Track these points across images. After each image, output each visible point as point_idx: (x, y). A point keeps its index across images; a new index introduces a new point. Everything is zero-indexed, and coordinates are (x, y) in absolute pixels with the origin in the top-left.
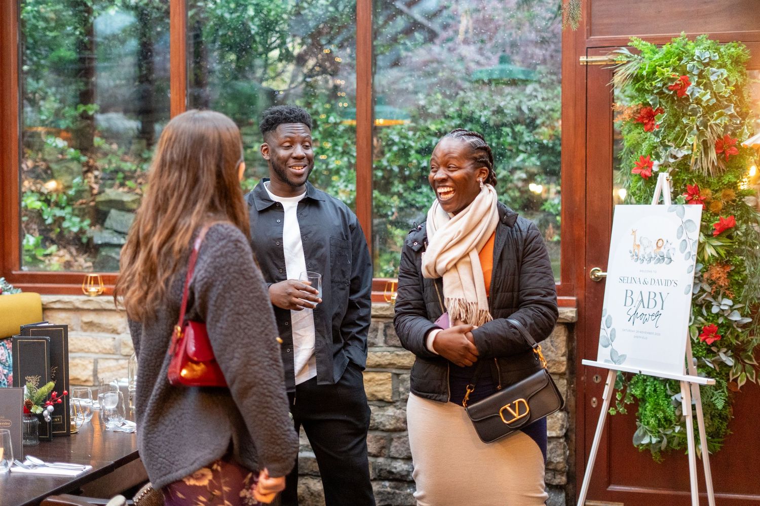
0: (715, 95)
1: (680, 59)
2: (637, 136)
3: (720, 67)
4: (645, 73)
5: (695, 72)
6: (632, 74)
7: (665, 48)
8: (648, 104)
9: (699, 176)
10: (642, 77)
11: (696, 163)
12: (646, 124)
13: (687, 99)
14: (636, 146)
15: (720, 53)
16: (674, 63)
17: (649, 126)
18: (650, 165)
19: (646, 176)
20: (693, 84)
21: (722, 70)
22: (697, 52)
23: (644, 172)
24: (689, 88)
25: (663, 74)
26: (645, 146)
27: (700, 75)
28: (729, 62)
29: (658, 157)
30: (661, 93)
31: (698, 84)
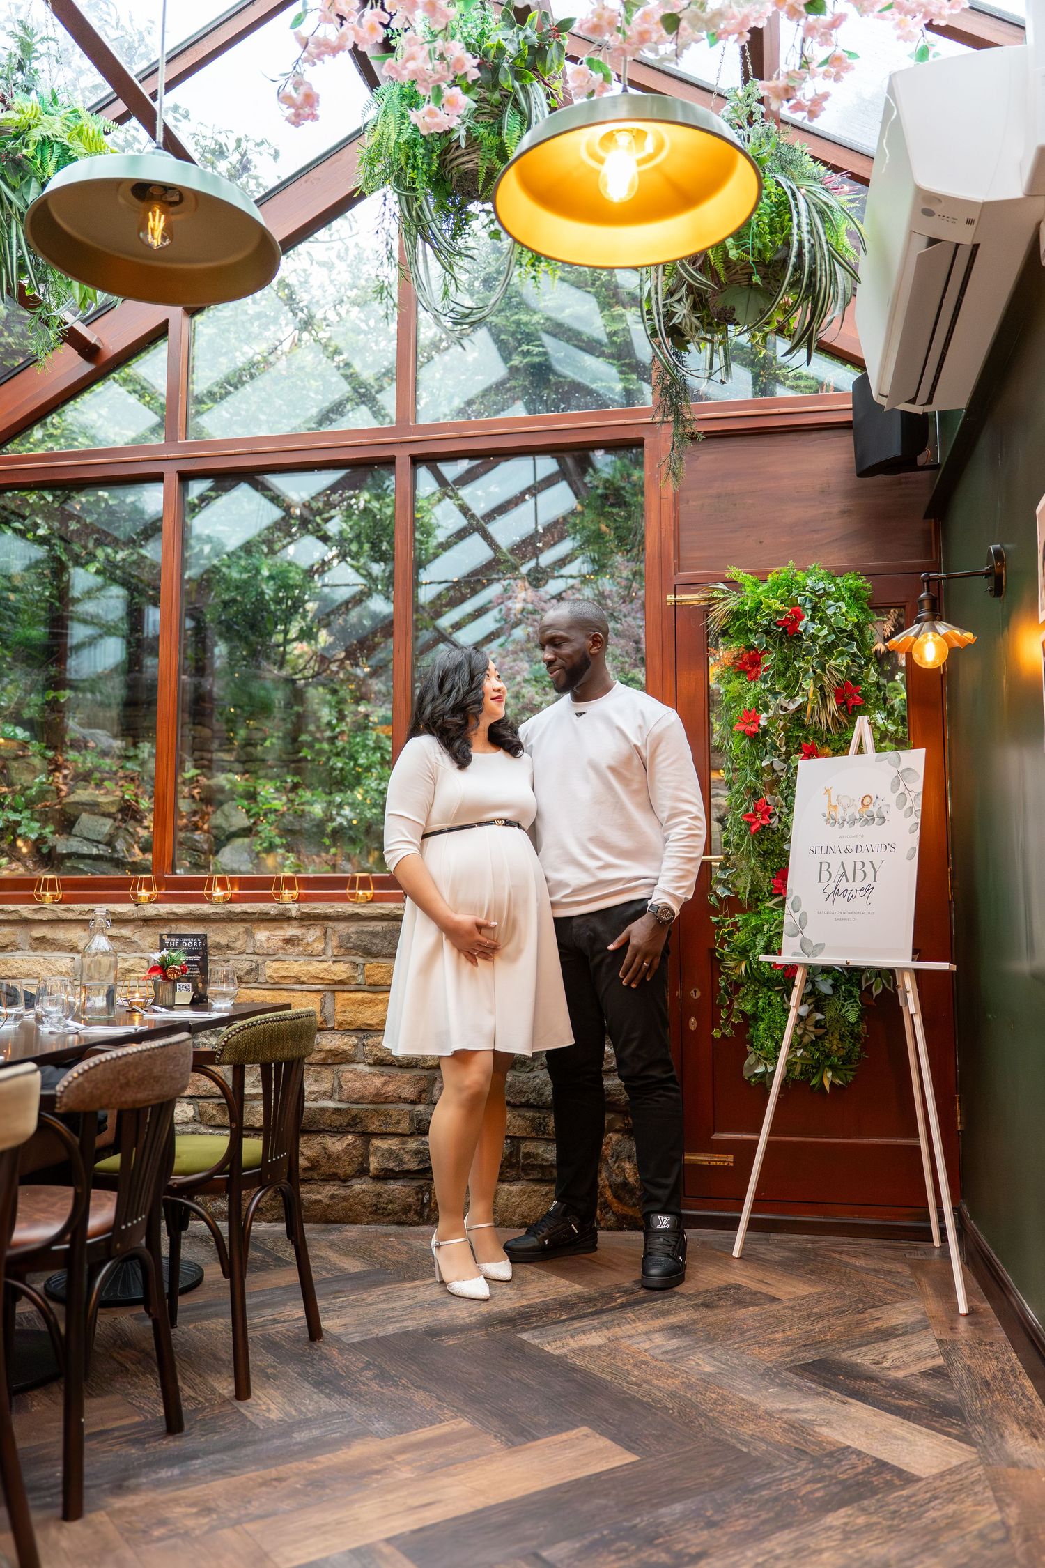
0: (833, 630)
1: (790, 592)
2: (739, 687)
3: (837, 600)
4: (747, 608)
5: (808, 605)
6: (731, 612)
7: (770, 578)
8: (752, 647)
9: (816, 732)
10: (743, 613)
11: (812, 715)
12: (749, 672)
13: (799, 638)
14: (740, 698)
15: (836, 585)
16: (782, 595)
17: (753, 674)
18: (756, 721)
19: (752, 733)
20: (806, 618)
21: (839, 604)
22: (809, 582)
23: (749, 728)
24: (801, 623)
25: (769, 607)
26: (749, 698)
27: (814, 609)
28: (847, 595)
29: (766, 707)
30: (767, 632)
31: (812, 619)
